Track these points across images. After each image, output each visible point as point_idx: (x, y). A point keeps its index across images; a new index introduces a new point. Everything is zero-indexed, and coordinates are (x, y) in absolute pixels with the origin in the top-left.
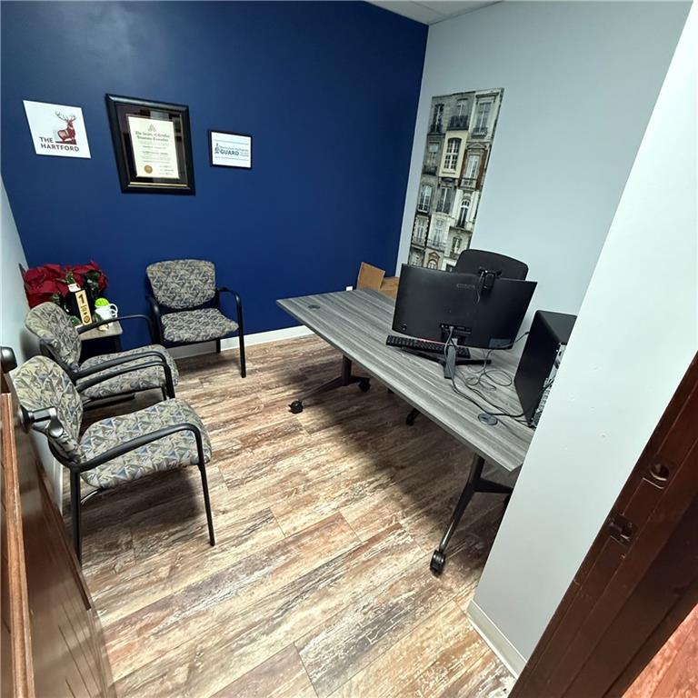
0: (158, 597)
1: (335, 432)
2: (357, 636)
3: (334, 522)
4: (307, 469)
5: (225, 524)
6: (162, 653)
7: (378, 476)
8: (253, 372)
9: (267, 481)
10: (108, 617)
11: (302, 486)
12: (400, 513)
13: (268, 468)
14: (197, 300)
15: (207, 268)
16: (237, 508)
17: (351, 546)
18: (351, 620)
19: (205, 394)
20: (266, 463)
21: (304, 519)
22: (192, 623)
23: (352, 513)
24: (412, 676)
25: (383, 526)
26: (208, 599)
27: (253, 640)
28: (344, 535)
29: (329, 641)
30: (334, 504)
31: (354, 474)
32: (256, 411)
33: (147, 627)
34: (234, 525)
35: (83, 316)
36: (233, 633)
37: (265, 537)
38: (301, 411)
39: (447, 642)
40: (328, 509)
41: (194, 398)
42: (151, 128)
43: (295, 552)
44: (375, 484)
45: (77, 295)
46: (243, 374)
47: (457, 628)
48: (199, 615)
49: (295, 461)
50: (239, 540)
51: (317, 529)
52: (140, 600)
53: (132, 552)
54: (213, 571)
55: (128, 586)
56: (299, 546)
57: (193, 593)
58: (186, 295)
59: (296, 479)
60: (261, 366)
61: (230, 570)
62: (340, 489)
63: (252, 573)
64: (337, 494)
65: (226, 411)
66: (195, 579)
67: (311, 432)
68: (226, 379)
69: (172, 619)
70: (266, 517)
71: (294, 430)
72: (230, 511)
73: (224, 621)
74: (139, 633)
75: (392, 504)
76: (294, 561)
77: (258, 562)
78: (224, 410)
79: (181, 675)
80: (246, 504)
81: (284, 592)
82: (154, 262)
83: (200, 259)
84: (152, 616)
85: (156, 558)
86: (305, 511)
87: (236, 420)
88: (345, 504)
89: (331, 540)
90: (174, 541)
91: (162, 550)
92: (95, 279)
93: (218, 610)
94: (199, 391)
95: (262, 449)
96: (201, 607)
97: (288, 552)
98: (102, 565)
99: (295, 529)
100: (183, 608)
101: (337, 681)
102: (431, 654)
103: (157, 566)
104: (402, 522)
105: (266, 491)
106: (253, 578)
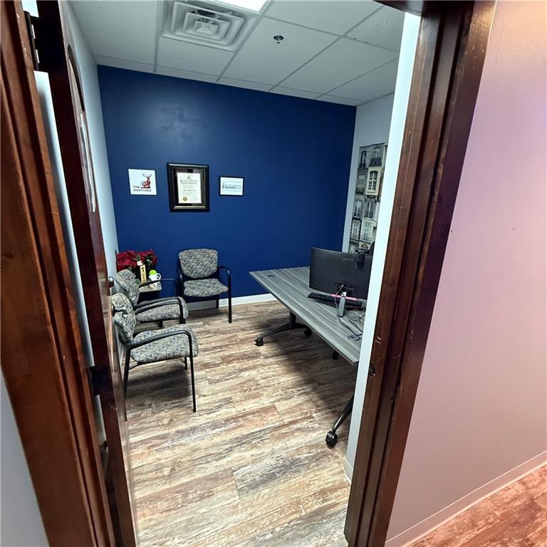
0: (161, 433)
1: (282, 359)
2: (270, 471)
3: (272, 408)
4: (259, 378)
5: (203, 402)
6: (159, 459)
7: (305, 387)
8: (236, 320)
9: (236, 382)
10: (134, 438)
11: (254, 388)
12: (314, 410)
13: (235, 375)
14: (206, 273)
15: (214, 254)
16: (212, 394)
17: (277, 424)
18: (268, 463)
19: (205, 331)
20: (234, 372)
21: (251, 405)
22: (176, 448)
23: (281, 406)
24: (299, 497)
25: (301, 416)
26: (187, 438)
27: (208, 462)
28: (274, 417)
29: (252, 470)
30: (272, 400)
31: (288, 384)
32: (234, 343)
33: (153, 446)
34: (209, 403)
35: (142, 280)
36: (198, 457)
37: (225, 412)
38: (262, 345)
39: (326, 484)
40: (268, 402)
41: (198, 333)
42: (189, 178)
44: (302, 392)
45: (141, 267)
46: (230, 321)
47: (336, 478)
48: (181, 445)
49: (253, 373)
50: (210, 411)
51: (258, 412)
52: (152, 433)
53: (151, 409)
54: (193, 425)
55: (146, 425)
56: (245, 419)
57: (180, 434)
58: (200, 270)
59: (251, 383)
60: (243, 317)
61: (202, 426)
62: (277, 391)
63: (214, 429)
64: (275, 394)
65: (216, 341)
66: (182, 427)
67: (267, 357)
68: (220, 323)
69: (167, 444)
70: (228, 401)
71: (256, 355)
72: (208, 395)
73: (194, 450)
74: (148, 448)
75: (310, 404)
76: (240, 426)
77: (219, 424)
78: (215, 340)
79: (166, 471)
80: (217, 393)
81: (231, 441)
82: (183, 250)
83: (210, 249)
84: (156, 441)
85: (163, 414)
86: (253, 401)
87: (220, 347)
88: (279, 400)
89: (265, 419)
90: (174, 407)
91: (166, 410)
92: (151, 259)
93: (192, 445)
94: (202, 329)
95: (234, 364)
96: (183, 441)
97: (238, 421)
98: (134, 413)
99: (244, 410)
100: (173, 440)
101: (252, 491)
102: (315, 488)
103: (163, 418)
104: (313, 415)
105: (231, 388)
106: (214, 432)
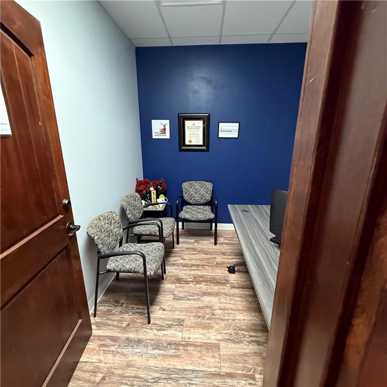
0: (115, 334)
1: (247, 293)
3: (213, 347)
4: (217, 308)
5: (160, 316)
6: (100, 361)
7: (259, 334)
8: (222, 244)
9: (192, 304)
10: (97, 331)
11: (208, 316)
12: (260, 369)
13: (197, 297)
14: (202, 201)
15: (209, 186)
16: (170, 311)
17: (213, 370)
19: (192, 248)
20: (198, 294)
21: (197, 336)
22: (118, 356)
23: (227, 349)
25: (242, 371)
26: (130, 349)
28: (214, 360)
30: (219, 337)
31: (243, 325)
32: (210, 264)
33: (104, 345)
34: (163, 319)
35: (153, 201)
36: (128, 374)
37: (173, 334)
38: (234, 273)
40: (214, 337)
41: (187, 249)
42: (194, 124)
43: (181, 352)
44: (254, 339)
45: (152, 192)
46: (216, 244)
49: (214, 300)
50: (161, 328)
51: (200, 346)
52: (110, 331)
53: (120, 308)
54: (141, 336)
55: (110, 322)
56: (185, 350)
57: (127, 342)
58: (197, 197)
59: (208, 311)
60: (228, 242)
61: (147, 341)
62: (229, 329)
63: (155, 349)
64: (225, 332)
65: (197, 260)
66: (132, 335)
67: (233, 287)
68: (206, 243)
70: (180, 323)
71: (224, 282)
72: (167, 311)
73: (129, 365)
75: (257, 360)
76: (177, 356)
77: (161, 345)
78: (196, 258)
79: (99, 378)
80: (174, 311)
82: (186, 181)
83: (207, 181)
84: (108, 342)
85: (126, 316)
86: (201, 331)
87: (198, 266)
88: (226, 340)
89: (203, 358)
90: (137, 312)
91: (130, 313)
93: (130, 358)
94: (191, 246)
95: (201, 286)
96: (125, 351)
97: (178, 349)
98: (109, 308)
99: (189, 338)
100: (119, 346)
103: (124, 320)
104: (257, 376)
105: (188, 309)
106: (154, 352)
